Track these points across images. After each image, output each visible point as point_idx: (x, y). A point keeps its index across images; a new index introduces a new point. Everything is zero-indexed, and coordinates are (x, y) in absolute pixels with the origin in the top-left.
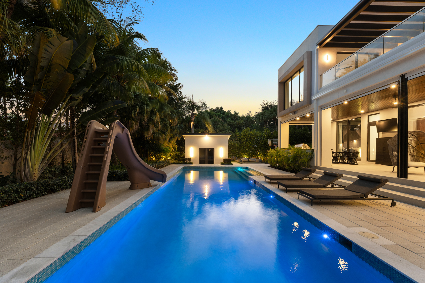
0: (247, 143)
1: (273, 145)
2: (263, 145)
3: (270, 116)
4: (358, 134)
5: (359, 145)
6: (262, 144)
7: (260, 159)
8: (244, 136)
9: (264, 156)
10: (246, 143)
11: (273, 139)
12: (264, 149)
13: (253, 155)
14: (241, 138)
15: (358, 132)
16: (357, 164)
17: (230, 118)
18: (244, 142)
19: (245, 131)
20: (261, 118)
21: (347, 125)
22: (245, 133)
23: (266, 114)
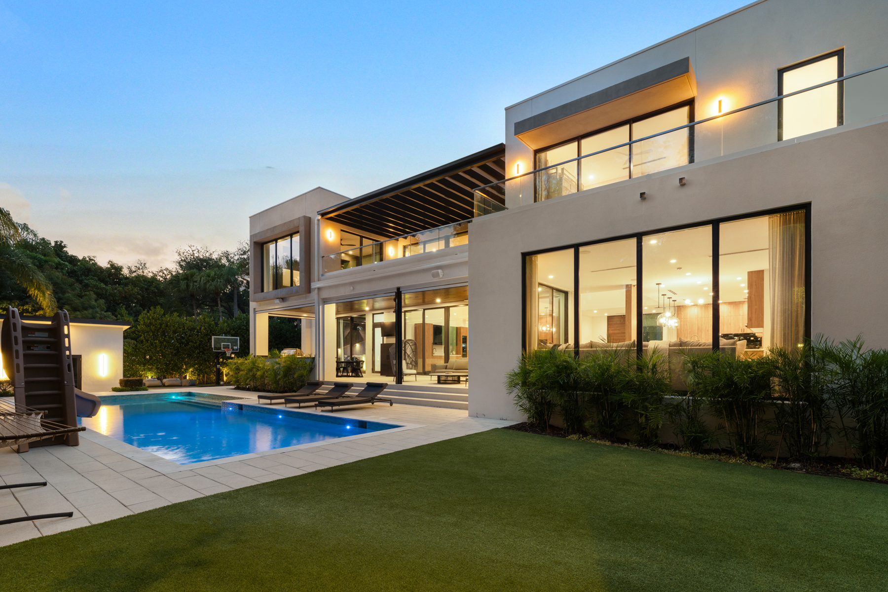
0: (156, 343)
1: (222, 349)
2: (196, 348)
3: (208, 286)
4: (361, 335)
5: (363, 351)
6: (194, 346)
7: (188, 378)
8: (148, 325)
9: (198, 372)
10: (152, 344)
11: (219, 336)
12: (198, 358)
13: (172, 370)
14: (139, 332)
15: (361, 332)
16: (362, 377)
17: (94, 276)
18: (147, 341)
19: (150, 315)
20: (183, 285)
21: (349, 322)
22: (148, 318)
23: (195, 280)
